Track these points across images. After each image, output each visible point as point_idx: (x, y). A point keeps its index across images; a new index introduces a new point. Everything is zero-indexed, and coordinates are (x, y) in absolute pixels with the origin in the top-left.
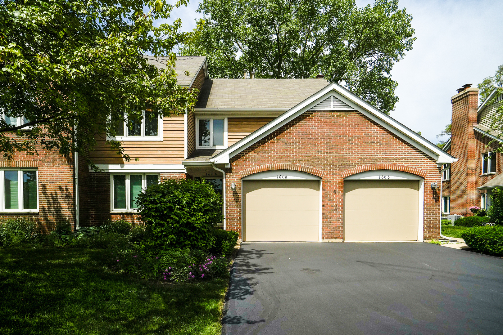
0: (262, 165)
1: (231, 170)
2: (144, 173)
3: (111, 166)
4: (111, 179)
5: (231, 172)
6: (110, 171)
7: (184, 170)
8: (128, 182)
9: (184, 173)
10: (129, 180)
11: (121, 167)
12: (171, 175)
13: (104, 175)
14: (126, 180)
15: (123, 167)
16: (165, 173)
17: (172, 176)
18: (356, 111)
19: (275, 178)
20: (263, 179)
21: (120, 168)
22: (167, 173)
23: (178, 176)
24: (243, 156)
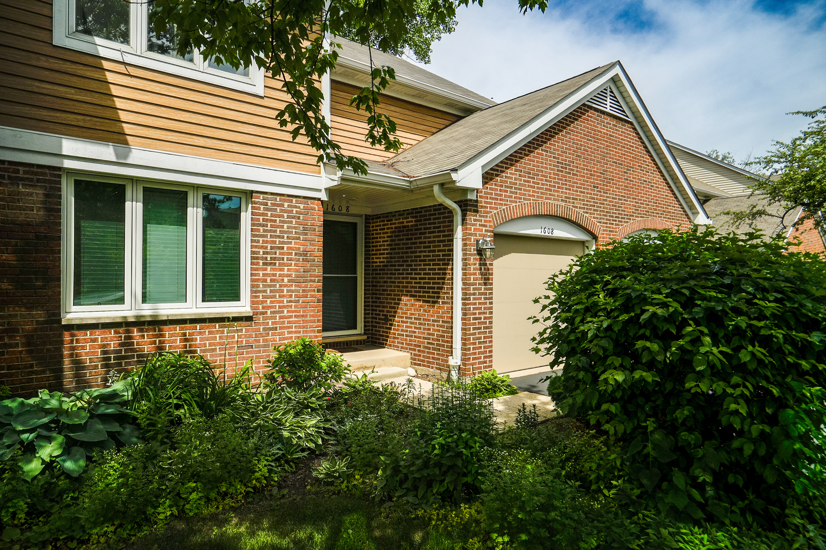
0: (526, 202)
1: (477, 206)
2: (196, 187)
3: (70, 146)
4: (64, 193)
5: (477, 211)
6: (68, 164)
7: (320, 190)
8: (134, 210)
9: (319, 199)
10: (140, 205)
11: (117, 156)
12: (286, 201)
13: (36, 174)
14: (128, 204)
15: (126, 156)
16: (266, 193)
17: (286, 204)
18: (631, 123)
19: (536, 232)
20: (521, 232)
21: (114, 159)
22: (272, 194)
23: (302, 206)
24: (497, 175)
